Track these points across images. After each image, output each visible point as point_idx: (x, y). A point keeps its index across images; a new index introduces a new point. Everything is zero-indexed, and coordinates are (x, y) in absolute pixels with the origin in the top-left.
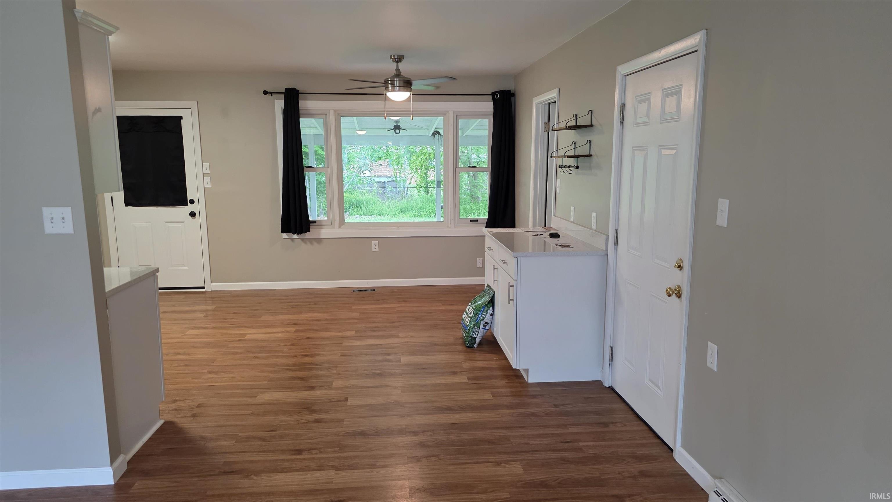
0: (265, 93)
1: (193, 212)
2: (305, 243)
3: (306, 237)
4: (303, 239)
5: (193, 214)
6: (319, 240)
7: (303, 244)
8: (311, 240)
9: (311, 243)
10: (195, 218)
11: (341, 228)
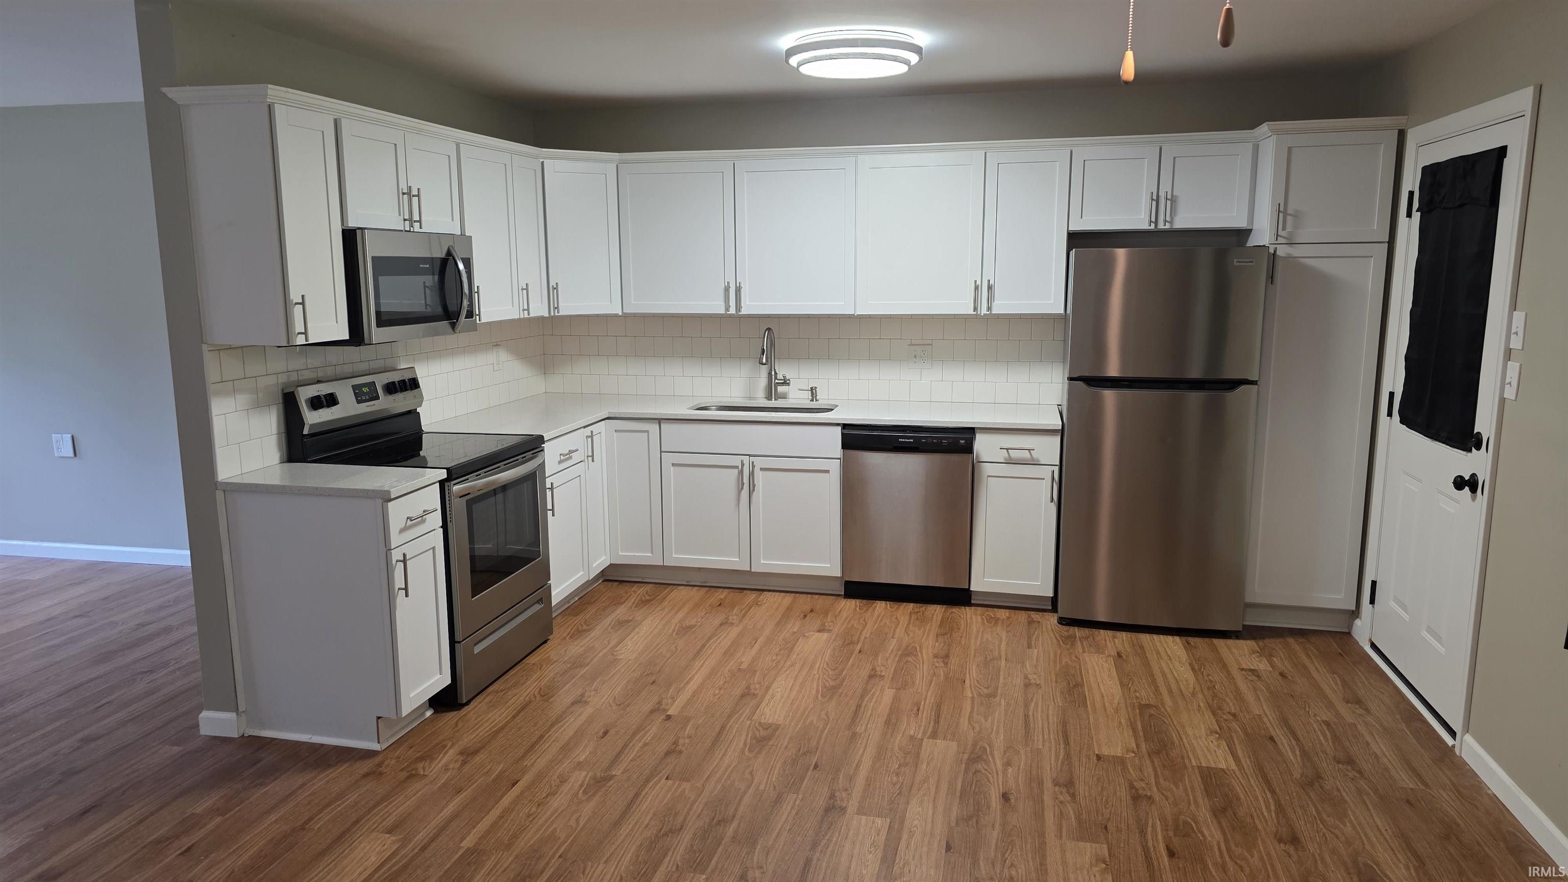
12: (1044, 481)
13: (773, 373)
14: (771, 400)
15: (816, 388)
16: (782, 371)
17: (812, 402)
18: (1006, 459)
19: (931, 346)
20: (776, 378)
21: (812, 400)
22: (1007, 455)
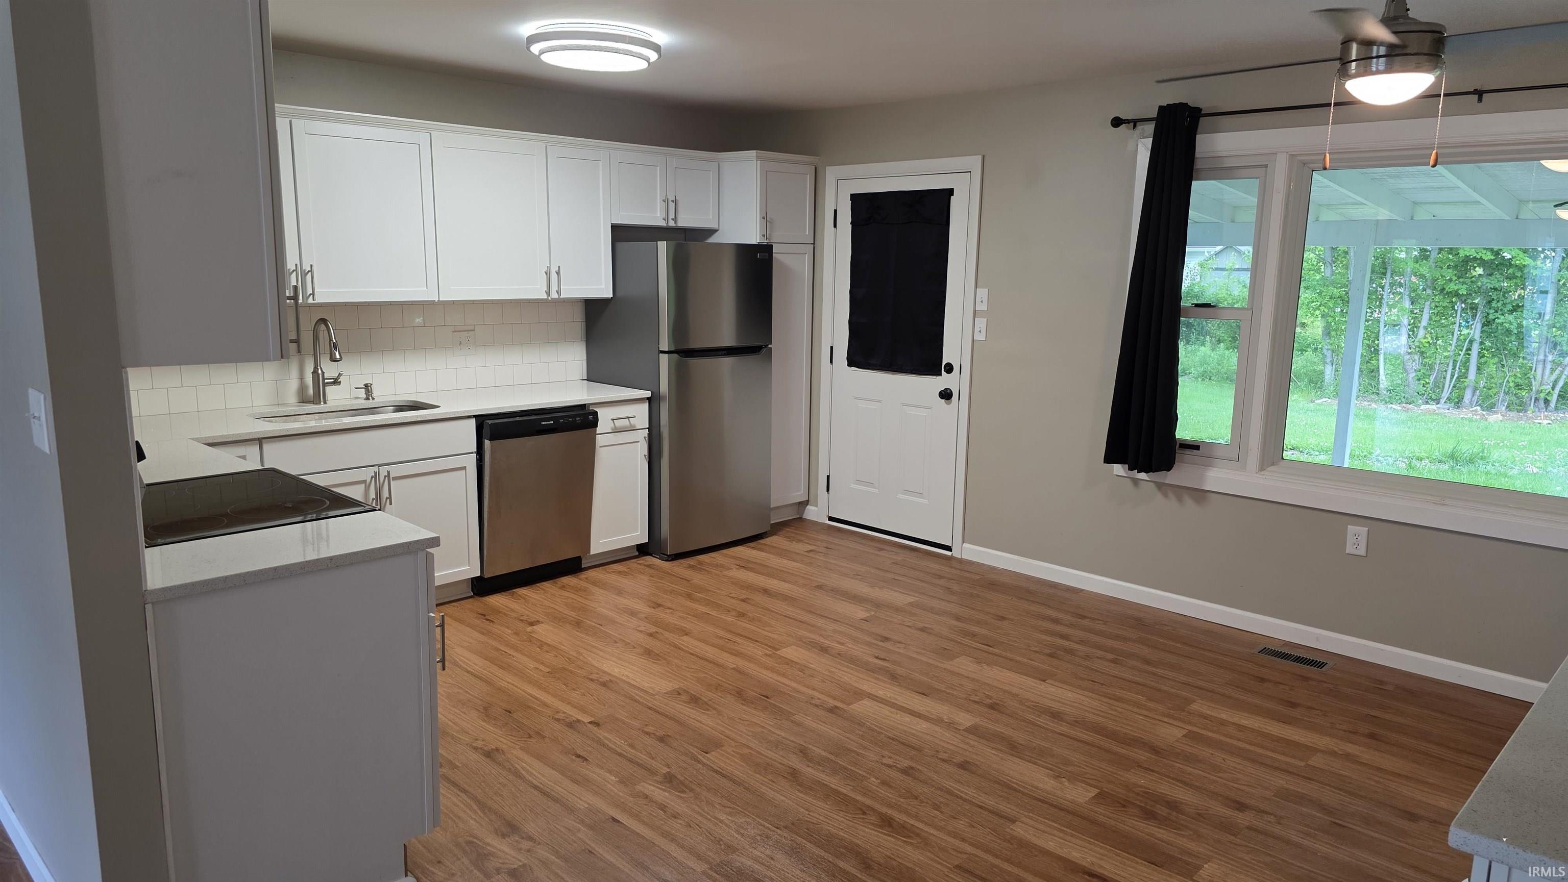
0: (1117, 122)
1: (948, 391)
2: (1165, 495)
3: (1167, 482)
4: (1160, 486)
5: (946, 395)
6: (1200, 495)
7: (1159, 496)
8: (1180, 491)
9: (1180, 499)
10: (951, 403)
11: (1262, 473)
12: (639, 443)
13: (320, 372)
14: (320, 404)
15: (371, 384)
16: (329, 370)
17: (367, 402)
18: (612, 430)
19: (473, 332)
20: (324, 379)
21: (367, 399)
22: (613, 425)
